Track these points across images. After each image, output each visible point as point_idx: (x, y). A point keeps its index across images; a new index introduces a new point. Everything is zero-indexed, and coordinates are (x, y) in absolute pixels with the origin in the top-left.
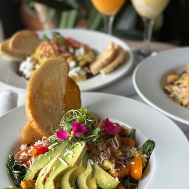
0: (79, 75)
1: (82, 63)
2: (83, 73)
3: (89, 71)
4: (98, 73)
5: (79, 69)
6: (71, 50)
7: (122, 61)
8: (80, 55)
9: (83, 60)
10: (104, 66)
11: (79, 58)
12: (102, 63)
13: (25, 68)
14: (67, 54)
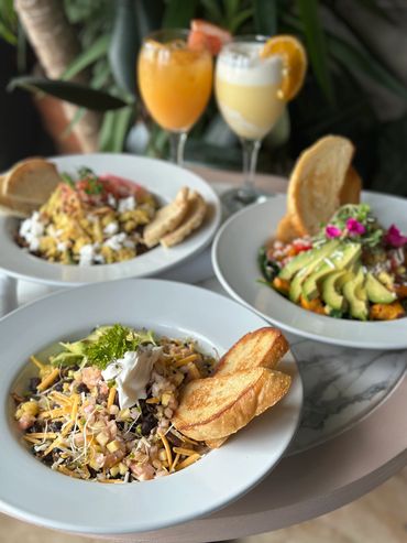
0: (124, 248)
1: (129, 226)
2: (131, 244)
3: (141, 241)
4: (158, 245)
5: (122, 236)
6: (112, 201)
7: (198, 223)
8: (127, 210)
9: (131, 219)
10: (167, 233)
11: (126, 216)
12: (164, 227)
13: (29, 231)
14: (103, 210)
